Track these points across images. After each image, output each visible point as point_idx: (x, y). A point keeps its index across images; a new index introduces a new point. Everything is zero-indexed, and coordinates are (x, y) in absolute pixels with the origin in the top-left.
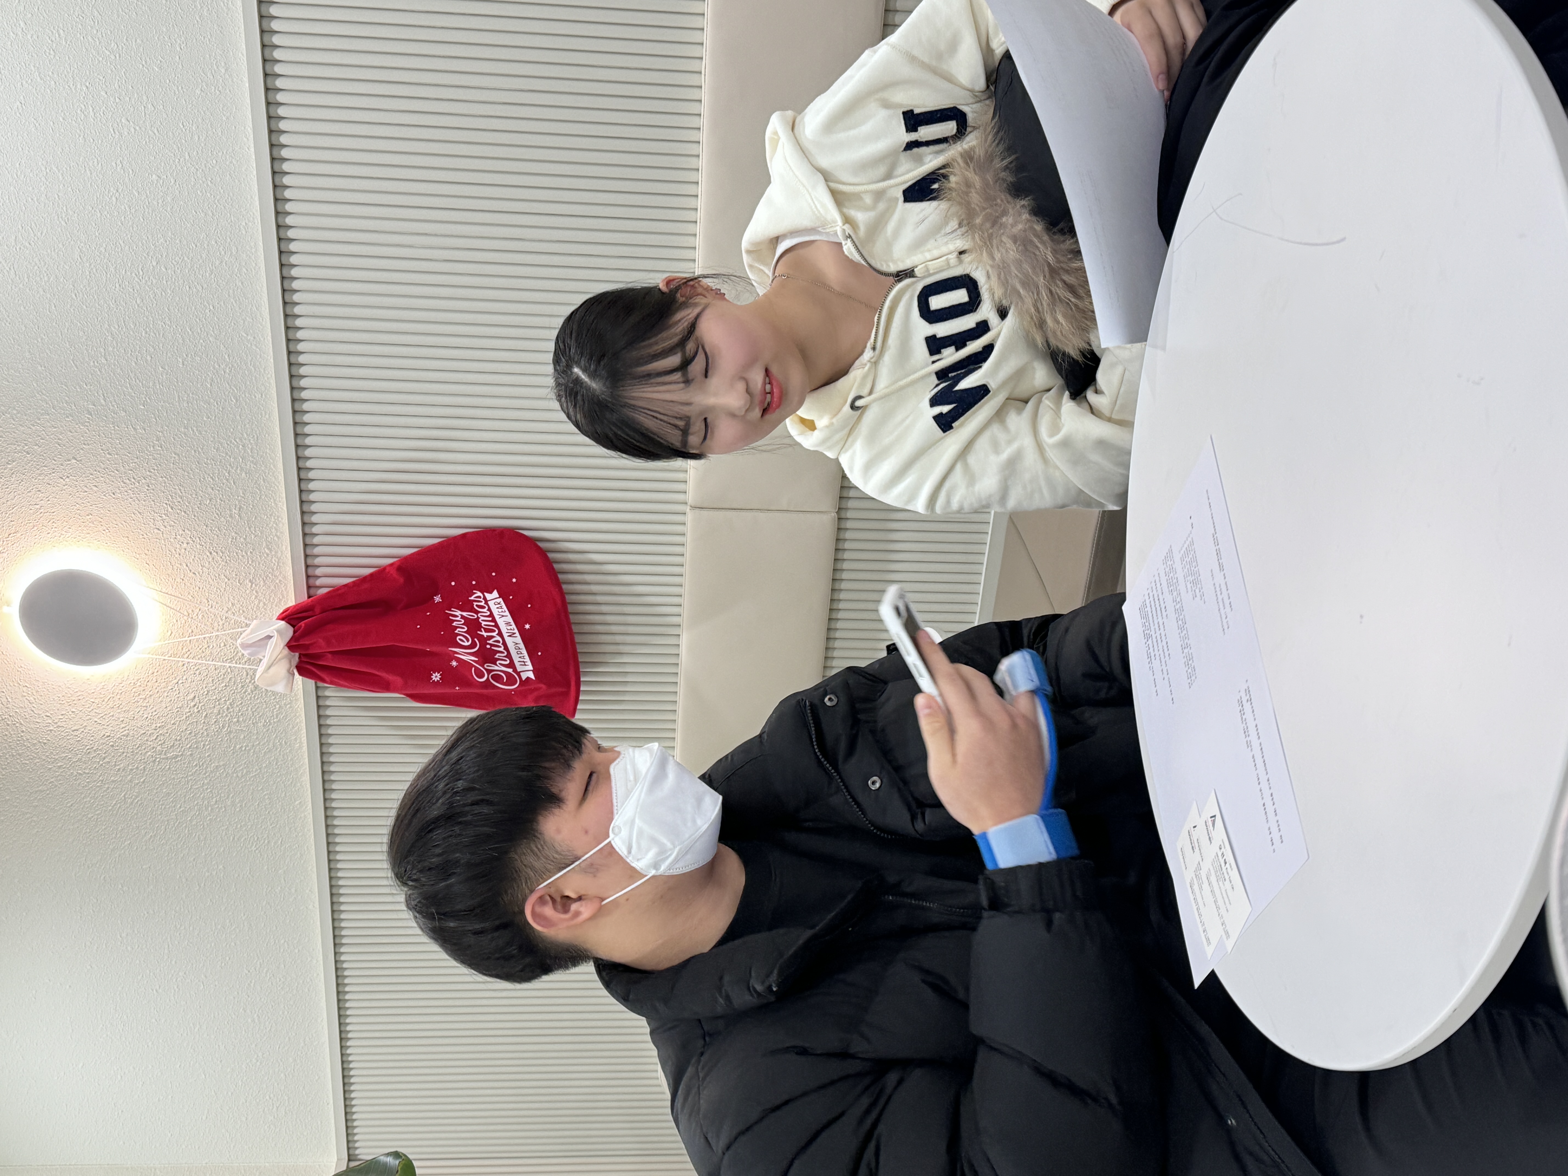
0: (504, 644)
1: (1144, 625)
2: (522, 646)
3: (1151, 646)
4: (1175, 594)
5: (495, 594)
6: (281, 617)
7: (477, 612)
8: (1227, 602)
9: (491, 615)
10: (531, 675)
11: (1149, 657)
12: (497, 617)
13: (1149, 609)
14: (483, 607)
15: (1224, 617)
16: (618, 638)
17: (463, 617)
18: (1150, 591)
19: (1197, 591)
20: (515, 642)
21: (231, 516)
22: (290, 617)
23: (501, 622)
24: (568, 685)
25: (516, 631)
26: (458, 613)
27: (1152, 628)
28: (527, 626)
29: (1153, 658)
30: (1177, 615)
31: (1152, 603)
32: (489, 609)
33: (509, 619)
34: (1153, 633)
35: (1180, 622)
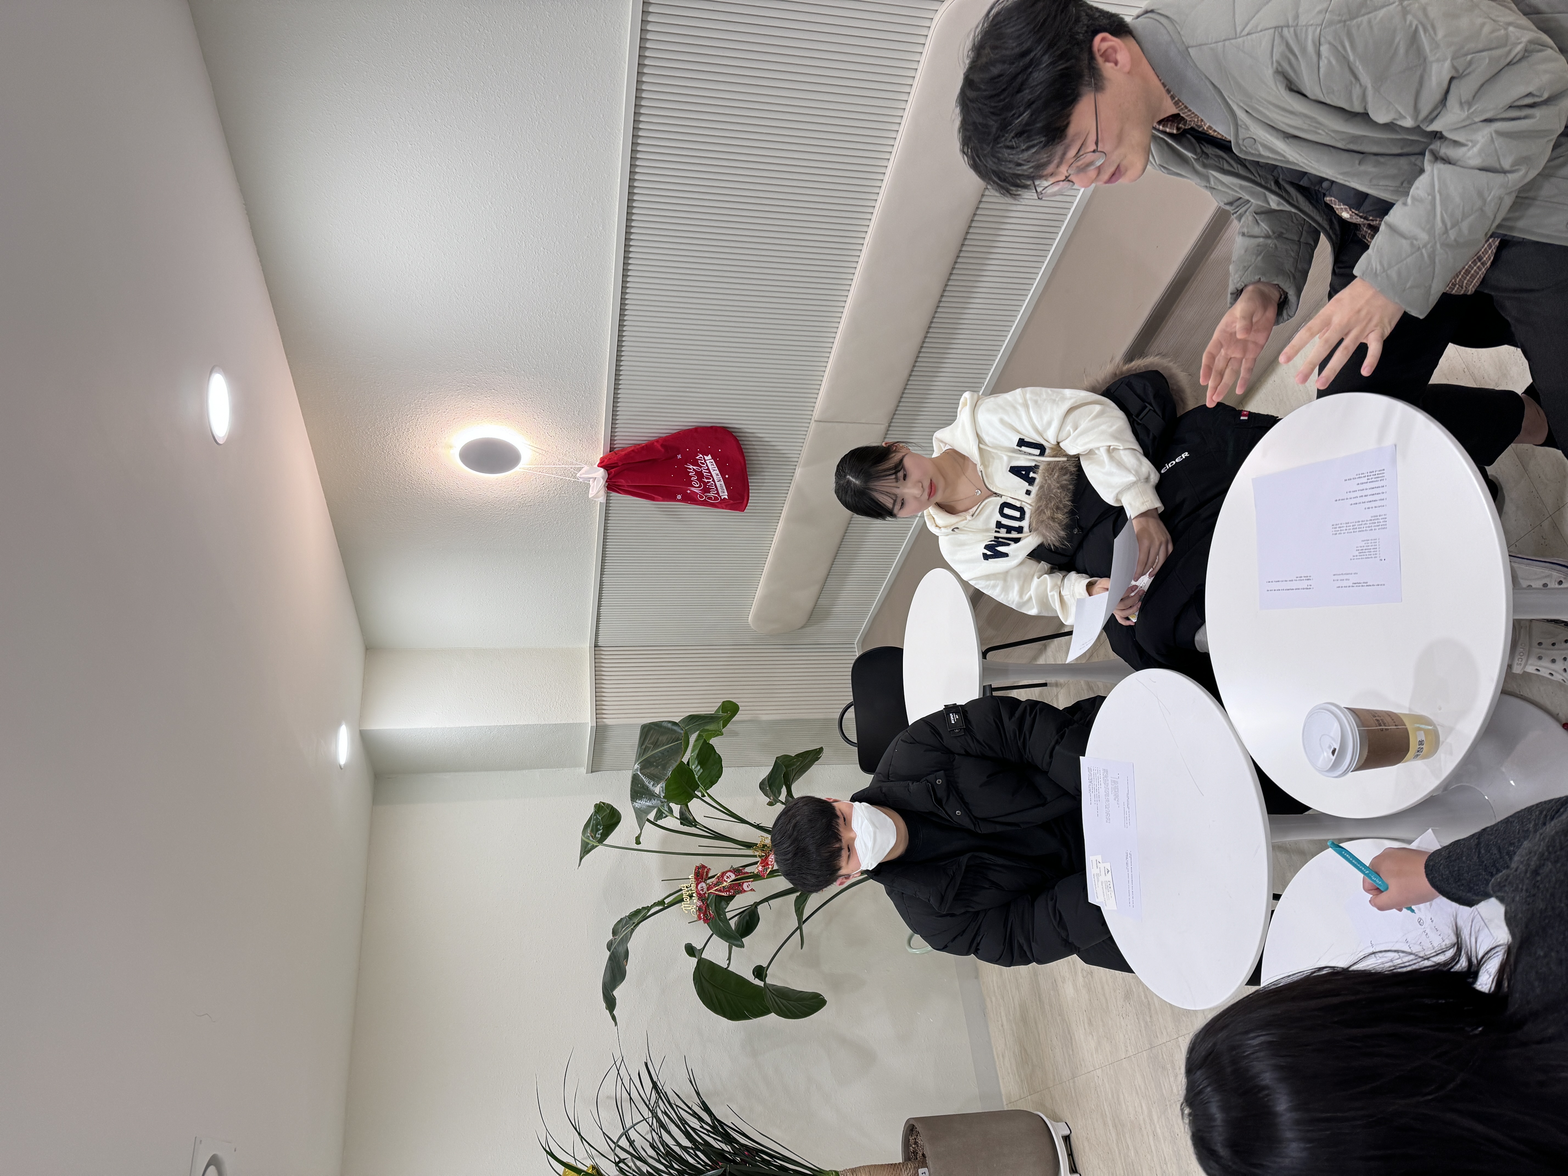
0: (715, 485)
2: (723, 485)
5: (710, 457)
6: (600, 465)
7: (701, 467)
9: (708, 469)
10: (726, 497)
12: (711, 471)
14: (703, 464)
17: (694, 470)
20: (720, 484)
22: (603, 464)
23: (713, 473)
24: (743, 499)
25: (721, 479)
26: (691, 467)
28: (727, 476)
32: (707, 465)
33: (718, 472)
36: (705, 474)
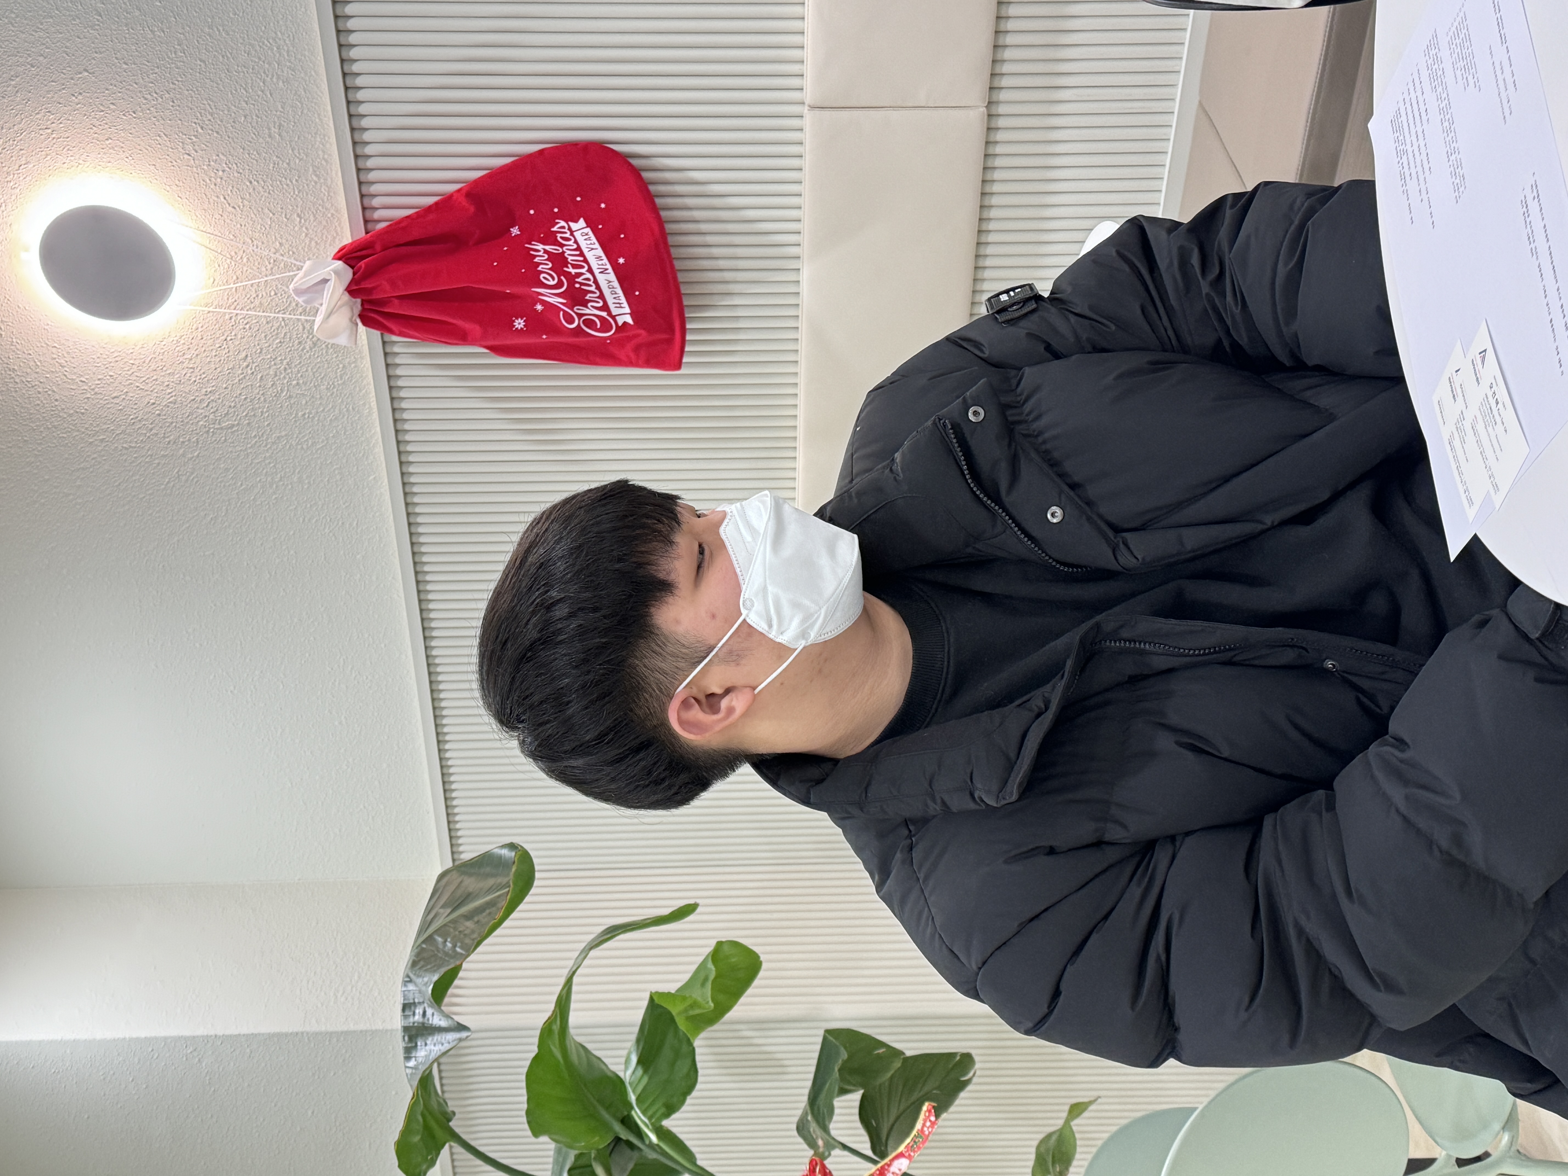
0: (596, 282)
1: (1397, 140)
2: (616, 284)
3: (1406, 164)
4: (1440, 90)
5: (582, 223)
6: (337, 256)
7: (562, 246)
8: (1510, 81)
9: (579, 248)
10: (629, 319)
11: (1403, 177)
12: (585, 251)
13: (1404, 118)
14: (569, 240)
15: (1505, 101)
16: (728, 276)
17: (546, 251)
18: (1406, 95)
19: (1470, 78)
20: (608, 280)
21: (270, 136)
22: (348, 256)
23: (590, 256)
24: (672, 331)
25: (609, 266)
26: (540, 247)
27: (1408, 142)
28: (621, 261)
29: (1408, 178)
30: (1442, 116)
31: (1409, 108)
33: (600, 252)
34: (1409, 146)
35: (1446, 124)
36: (570, 258)
